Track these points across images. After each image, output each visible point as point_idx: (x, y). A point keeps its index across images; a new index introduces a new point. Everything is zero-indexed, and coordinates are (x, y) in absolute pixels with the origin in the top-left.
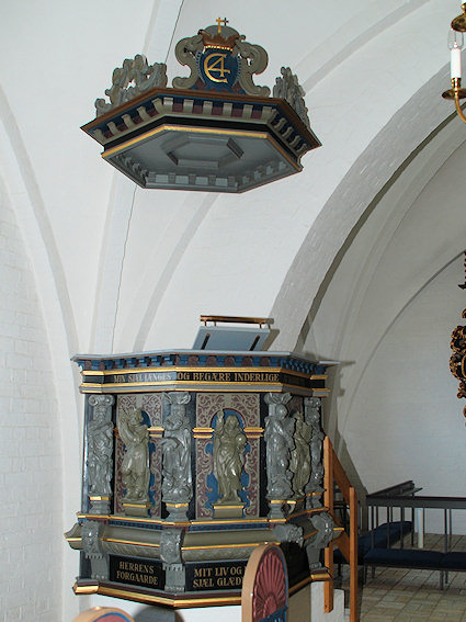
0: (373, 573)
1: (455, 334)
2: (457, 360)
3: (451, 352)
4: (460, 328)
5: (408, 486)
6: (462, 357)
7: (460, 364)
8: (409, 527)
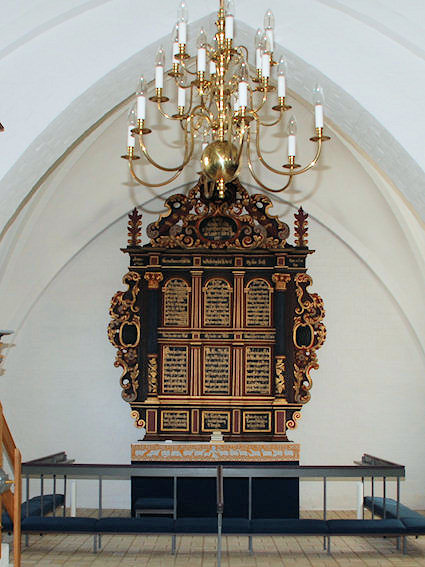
0: (27, 541)
1: (114, 299)
2: (116, 327)
3: (110, 319)
4: (119, 293)
5: (62, 457)
6: (121, 324)
7: (118, 331)
8: (61, 499)
